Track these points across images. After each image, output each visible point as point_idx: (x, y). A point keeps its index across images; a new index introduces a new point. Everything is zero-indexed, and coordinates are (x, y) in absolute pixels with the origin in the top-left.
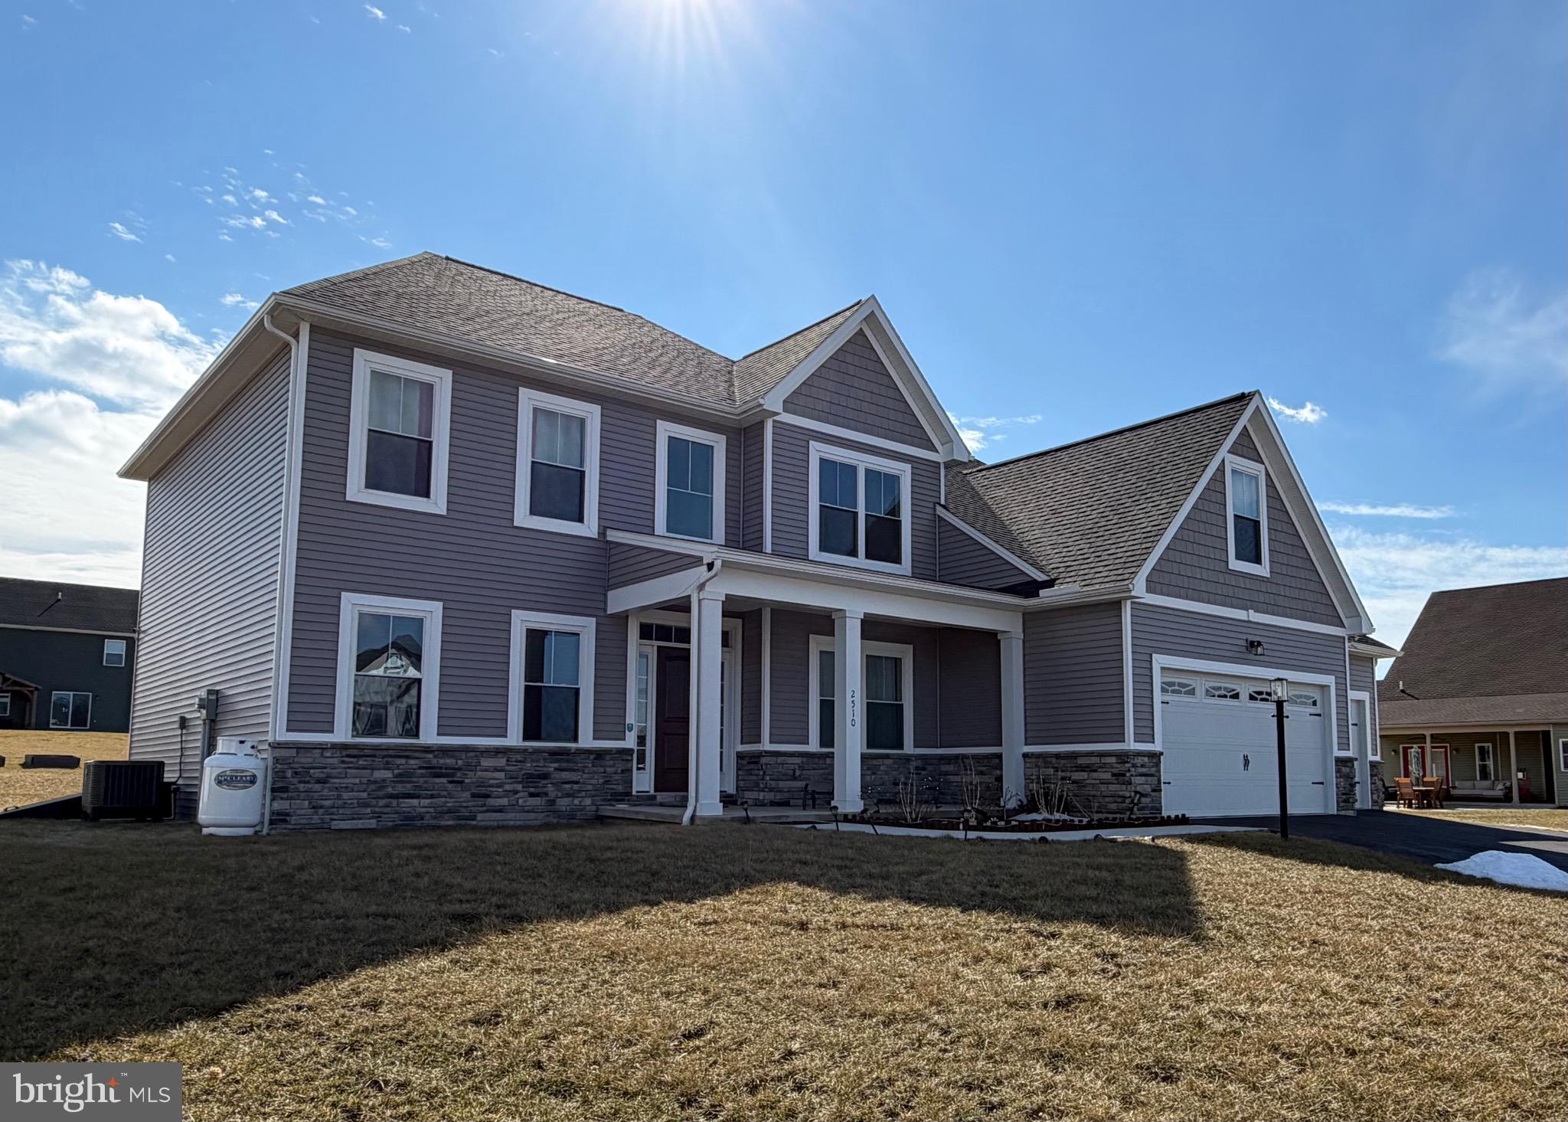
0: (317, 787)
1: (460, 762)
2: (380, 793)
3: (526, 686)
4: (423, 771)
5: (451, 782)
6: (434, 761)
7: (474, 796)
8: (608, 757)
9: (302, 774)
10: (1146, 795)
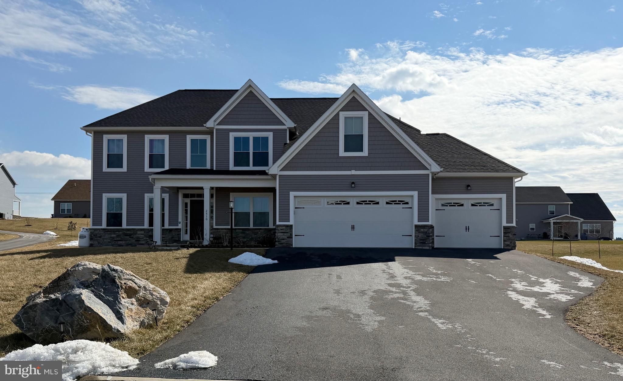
0: (99, 238)
1: (132, 233)
2: (113, 240)
3: (149, 213)
4: (123, 235)
5: (130, 237)
6: (126, 232)
7: (136, 241)
8: (173, 231)
9: (95, 235)
10: (284, 239)
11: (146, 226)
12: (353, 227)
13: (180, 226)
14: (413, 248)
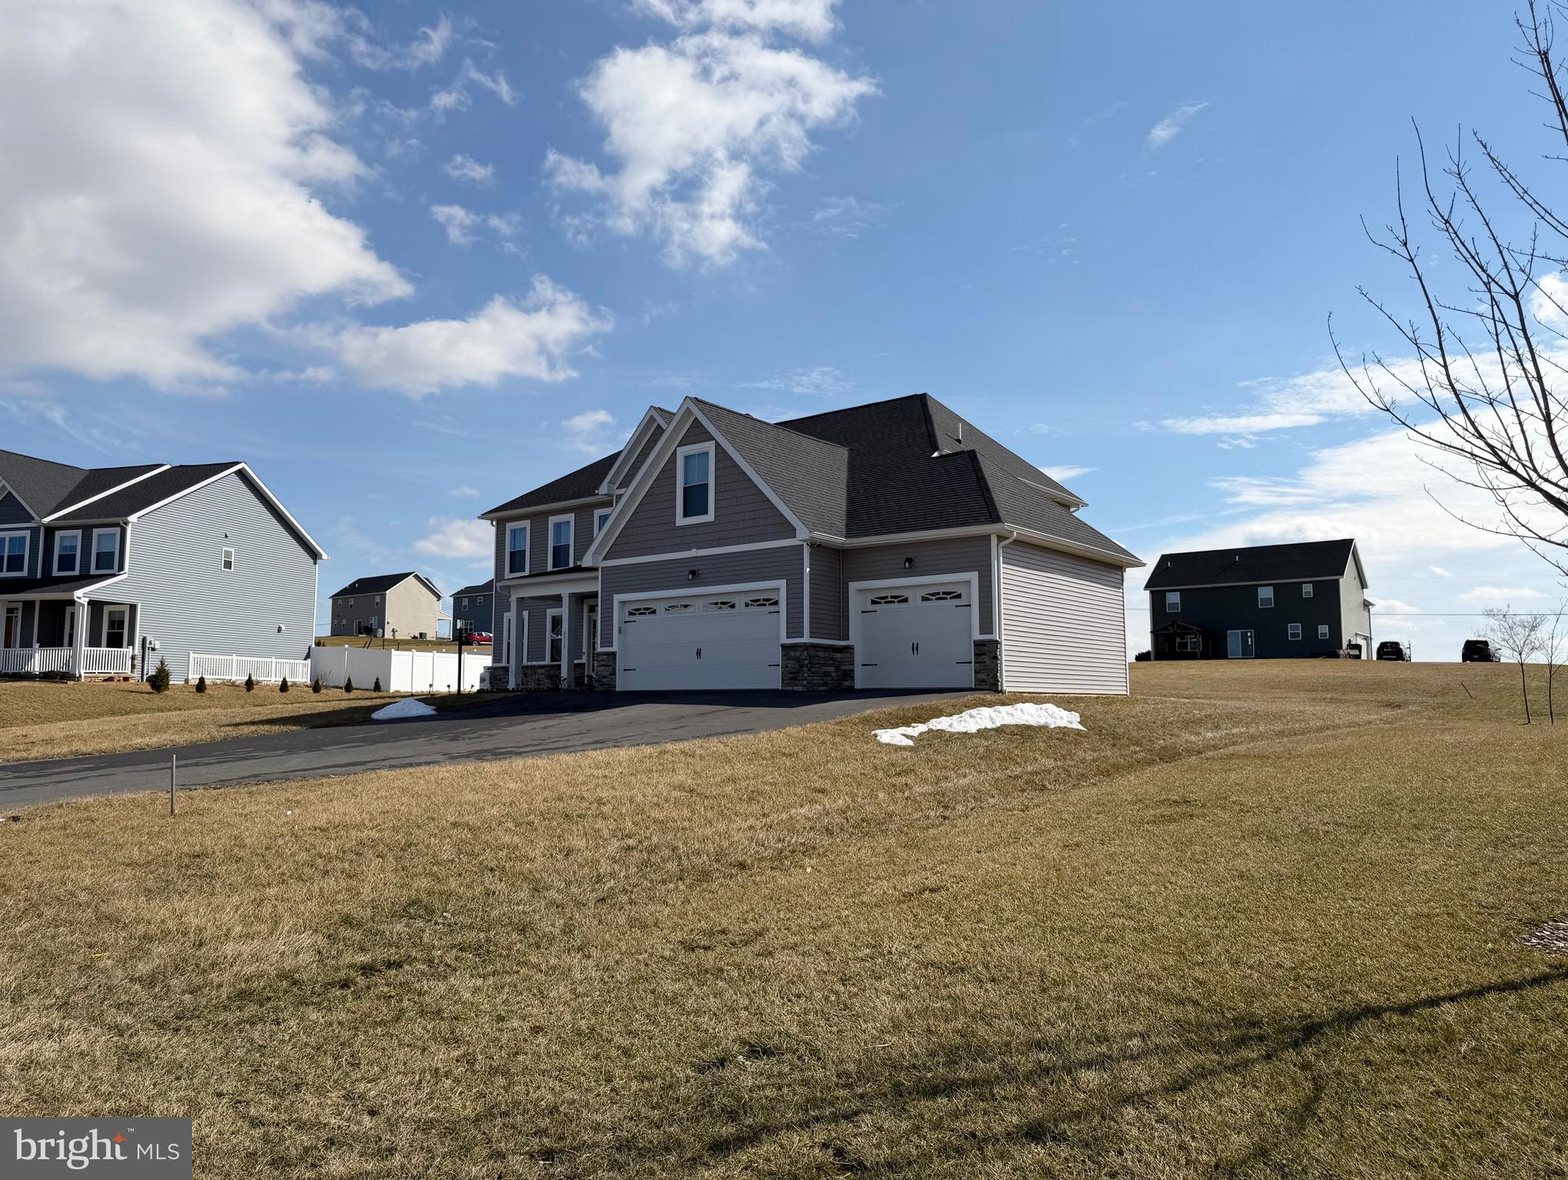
10: (605, 677)
11: (547, 661)
12: (699, 653)
13: (584, 660)
14: (778, 690)
